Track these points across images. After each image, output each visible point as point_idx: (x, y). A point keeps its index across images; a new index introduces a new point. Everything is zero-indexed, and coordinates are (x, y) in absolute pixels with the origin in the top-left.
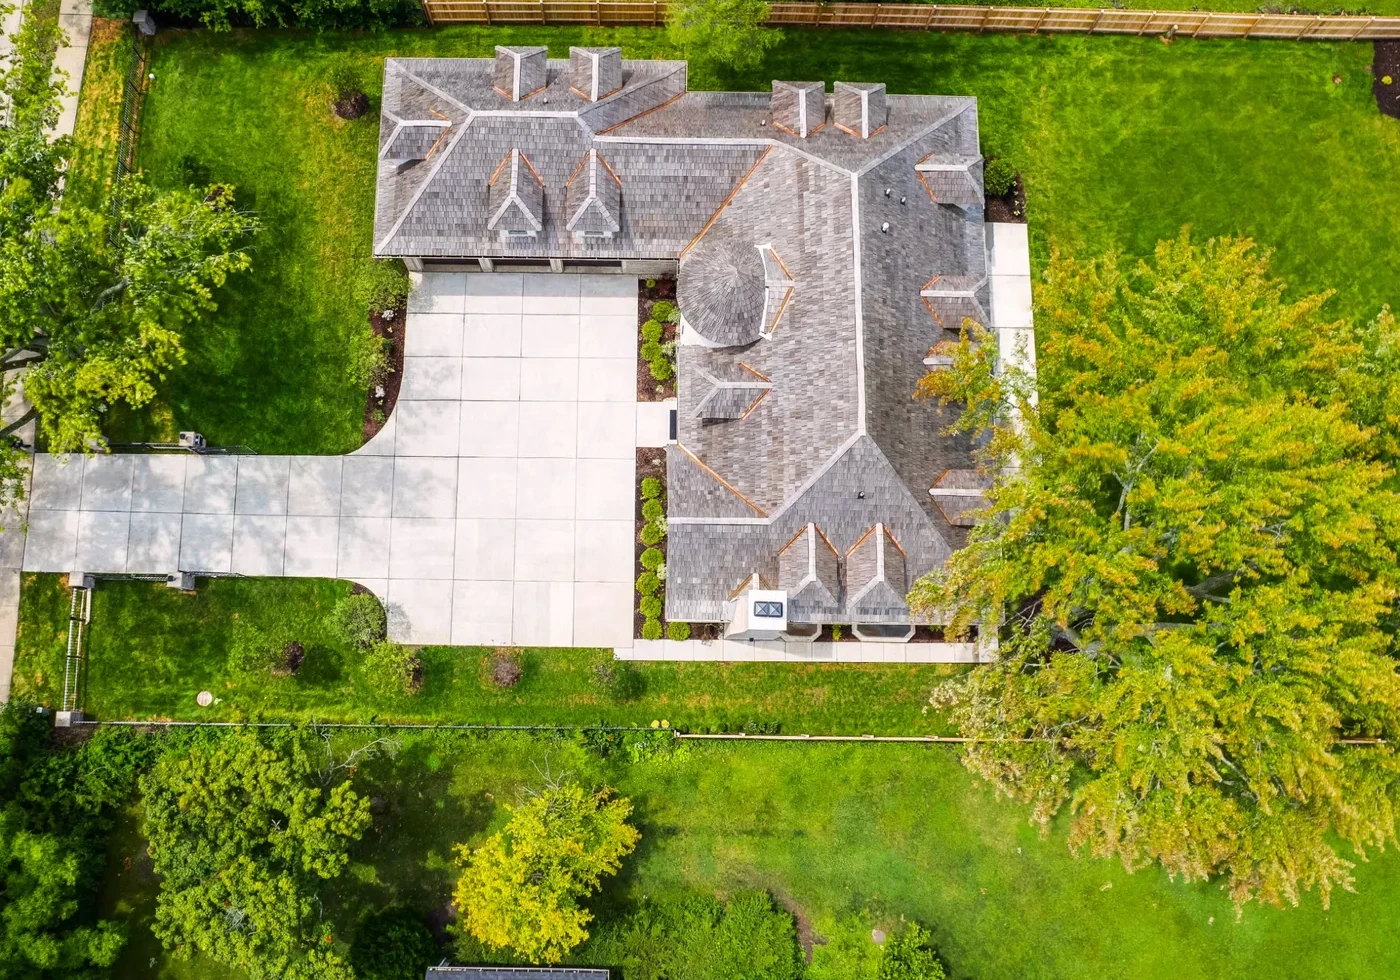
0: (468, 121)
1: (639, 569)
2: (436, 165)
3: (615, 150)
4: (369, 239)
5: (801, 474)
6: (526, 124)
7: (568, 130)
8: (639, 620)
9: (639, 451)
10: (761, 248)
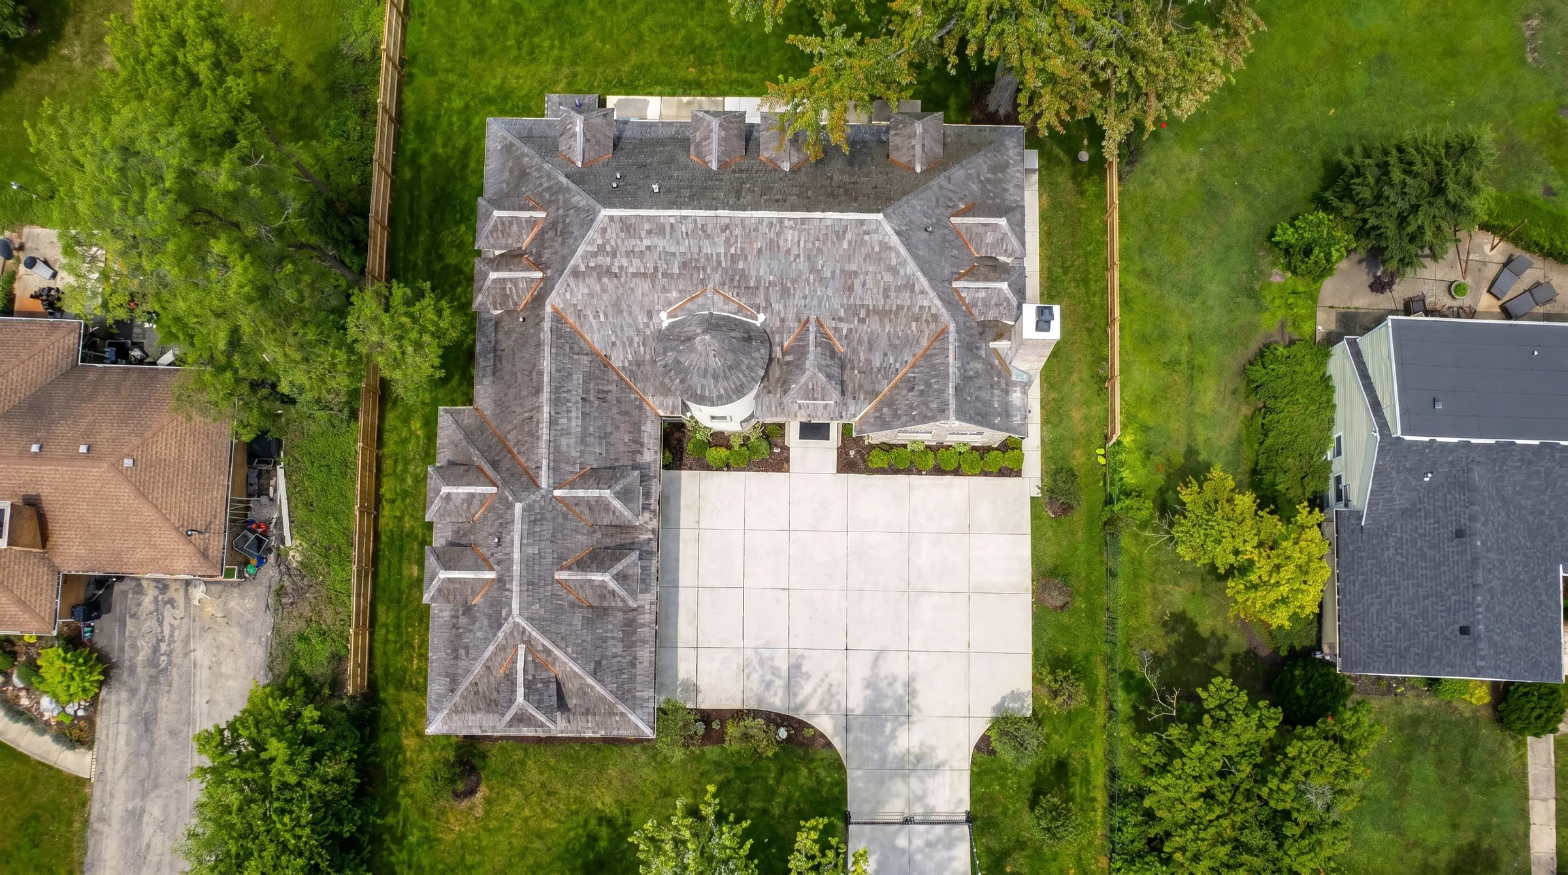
0: (523, 623)
1: (957, 472)
2: (565, 664)
3: (554, 469)
4: (639, 741)
5: (909, 286)
6: (527, 562)
7: (534, 518)
8: (1004, 472)
9: (838, 472)
10: (665, 324)
